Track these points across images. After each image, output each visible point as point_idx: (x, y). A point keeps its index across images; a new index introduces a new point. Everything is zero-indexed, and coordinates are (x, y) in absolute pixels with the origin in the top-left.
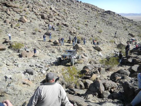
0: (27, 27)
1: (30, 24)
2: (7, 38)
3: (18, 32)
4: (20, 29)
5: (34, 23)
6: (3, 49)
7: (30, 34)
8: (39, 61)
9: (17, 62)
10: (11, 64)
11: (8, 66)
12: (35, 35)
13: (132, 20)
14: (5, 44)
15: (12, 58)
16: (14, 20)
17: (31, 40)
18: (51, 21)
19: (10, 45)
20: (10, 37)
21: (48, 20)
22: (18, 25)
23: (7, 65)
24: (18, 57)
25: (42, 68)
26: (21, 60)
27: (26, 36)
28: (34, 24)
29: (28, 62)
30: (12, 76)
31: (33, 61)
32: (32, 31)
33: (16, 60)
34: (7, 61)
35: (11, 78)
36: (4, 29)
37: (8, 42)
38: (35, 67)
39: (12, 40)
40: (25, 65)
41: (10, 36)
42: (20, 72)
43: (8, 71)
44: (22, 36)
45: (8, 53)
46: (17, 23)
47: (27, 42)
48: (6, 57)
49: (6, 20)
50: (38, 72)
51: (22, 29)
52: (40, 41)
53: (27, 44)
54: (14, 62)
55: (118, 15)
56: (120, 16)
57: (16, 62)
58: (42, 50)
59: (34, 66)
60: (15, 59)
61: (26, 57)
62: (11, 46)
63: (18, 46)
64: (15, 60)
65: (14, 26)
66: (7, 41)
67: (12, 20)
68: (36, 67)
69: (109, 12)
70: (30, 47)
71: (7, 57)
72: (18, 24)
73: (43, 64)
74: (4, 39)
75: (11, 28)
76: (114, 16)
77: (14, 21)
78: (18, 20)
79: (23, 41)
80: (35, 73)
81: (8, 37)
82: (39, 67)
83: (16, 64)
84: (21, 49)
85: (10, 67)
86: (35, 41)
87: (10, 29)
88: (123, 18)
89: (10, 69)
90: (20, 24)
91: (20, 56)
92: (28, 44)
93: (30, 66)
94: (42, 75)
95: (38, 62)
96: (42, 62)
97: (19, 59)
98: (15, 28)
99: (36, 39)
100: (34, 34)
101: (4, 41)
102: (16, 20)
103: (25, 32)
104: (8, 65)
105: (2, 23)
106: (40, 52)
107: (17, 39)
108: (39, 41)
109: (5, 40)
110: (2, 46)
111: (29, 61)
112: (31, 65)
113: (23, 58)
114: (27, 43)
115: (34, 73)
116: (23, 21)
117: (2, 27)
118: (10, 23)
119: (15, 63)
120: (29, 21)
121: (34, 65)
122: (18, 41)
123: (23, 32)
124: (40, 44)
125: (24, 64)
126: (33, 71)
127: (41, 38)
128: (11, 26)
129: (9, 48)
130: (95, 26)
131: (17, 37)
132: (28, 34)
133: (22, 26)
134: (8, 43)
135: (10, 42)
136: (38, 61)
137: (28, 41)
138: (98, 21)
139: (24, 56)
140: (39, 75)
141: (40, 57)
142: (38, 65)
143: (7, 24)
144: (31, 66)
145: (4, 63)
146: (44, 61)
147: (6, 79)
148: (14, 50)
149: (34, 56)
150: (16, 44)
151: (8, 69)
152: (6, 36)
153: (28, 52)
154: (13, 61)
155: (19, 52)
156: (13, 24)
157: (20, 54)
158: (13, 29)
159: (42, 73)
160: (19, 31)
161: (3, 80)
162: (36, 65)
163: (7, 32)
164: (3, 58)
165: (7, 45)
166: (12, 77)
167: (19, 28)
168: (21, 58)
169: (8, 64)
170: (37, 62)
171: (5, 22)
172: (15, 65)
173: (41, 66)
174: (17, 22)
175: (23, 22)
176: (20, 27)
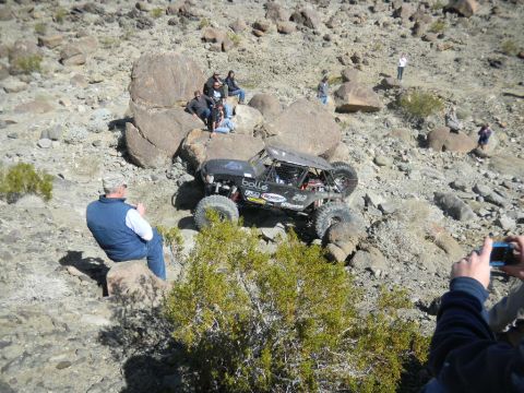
0: (473, 34)
1: (487, 24)
2: (392, 72)
3: (432, 53)
4: (441, 43)
5: (508, 19)
6: (371, 110)
7: (477, 66)
8: (491, 175)
9: (407, 161)
10: (388, 161)
11: (379, 169)
12: (496, 72)
14: (382, 92)
15: (396, 144)
16: (427, 7)
17: (476, 87)
19: (397, 97)
20: (401, 70)
22: (439, 25)
23: (375, 161)
24: (414, 143)
25: (500, 205)
26: (424, 158)
27: (458, 71)
28: (505, 23)
29: (446, 168)
30: (385, 201)
31: (469, 172)
32: (487, 51)
33: (406, 152)
34: (379, 149)
35: (380, 208)
36: (388, 41)
37: (390, 87)
38: (469, 193)
39: (406, 82)
40: (435, 178)
41: (402, 65)
42: (412, 196)
43: (375, 182)
44: (444, 70)
45: (382, 124)
46: (435, 19)
47: (458, 94)
48: (376, 137)
49: (400, 9)
50: (479, 215)
51: (451, 44)
52: (513, 95)
53: (454, 103)
54: (398, 158)
57: (405, 158)
58: (513, 135)
59: (469, 190)
60: (404, 147)
61: (444, 149)
62: (397, 102)
63: (422, 105)
64: (402, 152)
65: (424, 29)
66: (390, 81)
67: (423, 7)
68: (475, 195)
70: (466, 115)
71: (380, 136)
72: (439, 22)
73: (505, 192)
74: (381, 74)
75: (410, 39)
77: (428, 11)
78: (444, 8)
79: (443, 88)
80: (470, 217)
81: (396, 68)
82: (488, 199)
83: (403, 164)
84: (429, 119)
85: (384, 173)
86: (493, 97)
87: (407, 40)
89: (383, 179)
90: (448, 23)
91: (424, 143)
92: (460, 105)
93: (452, 185)
94: (496, 234)
95: (487, 180)
96: (503, 184)
97: (416, 150)
98: (424, 39)
99: (498, 88)
100: (492, 65)
101: (379, 82)
102: (436, 7)
103: (458, 56)
104: (379, 165)
105: (386, 19)
106: (502, 143)
107: (424, 79)
108: (507, 98)
109: (382, 78)
110: (370, 99)
111: (450, 166)
112: (458, 183)
113: (431, 149)
114: (457, 98)
115: (464, 216)
116: (461, 11)
117: (384, 33)
118: (411, 19)
119: (403, 161)
120: (486, 10)
121: (467, 184)
122: (425, 87)
123: (451, 55)
124: (510, 111)
125: (432, 172)
126: (462, 205)
127: (520, 84)
128: (415, 30)
129: (390, 106)
131: (426, 74)
132: (467, 64)
133: (453, 30)
134: (392, 91)
135: (398, 87)
136: (486, 175)
137: (463, 93)
139: (436, 143)
140: (483, 229)
141: (500, 159)
142: (486, 190)
143: (400, 23)
144: (457, 188)
145: (370, 154)
146: (514, 180)
147: (366, 205)
148: (406, 117)
149: (475, 153)
150: (415, 98)
151: (376, 175)
152: (390, 66)
153: (454, 131)
154: (395, 154)
155: (419, 128)
156: (422, 24)
157: (424, 133)
158: (418, 40)
159: (498, 223)
160: (438, 50)
161: (358, 205)
162: (475, 190)
163: (394, 51)
164: (367, 136)
165: (386, 96)
166: (385, 204)
167: (440, 37)
168: (423, 151)
169: (379, 160)
170: (480, 176)
171: (396, 14)
172: (401, 170)
173: (496, 197)
174: (436, 15)
175: (461, 15)
176: (446, 33)
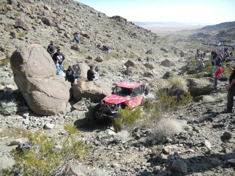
13: (150, 31)
16: (5, 25)
18: (62, 30)
21: (55, 26)
55: (131, 23)
56: (133, 24)
67: (3, 25)
69: (118, 18)
76: (126, 24)
78: (13, 26)
88: (138, 28)
98: (20, 39)
102: (10, 25)
116: (24, 28)
130: (120, 38)
138: (118, 31)
167: (26, 38)
174: (12, 29)
